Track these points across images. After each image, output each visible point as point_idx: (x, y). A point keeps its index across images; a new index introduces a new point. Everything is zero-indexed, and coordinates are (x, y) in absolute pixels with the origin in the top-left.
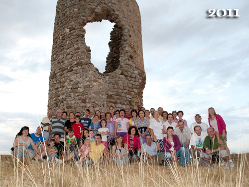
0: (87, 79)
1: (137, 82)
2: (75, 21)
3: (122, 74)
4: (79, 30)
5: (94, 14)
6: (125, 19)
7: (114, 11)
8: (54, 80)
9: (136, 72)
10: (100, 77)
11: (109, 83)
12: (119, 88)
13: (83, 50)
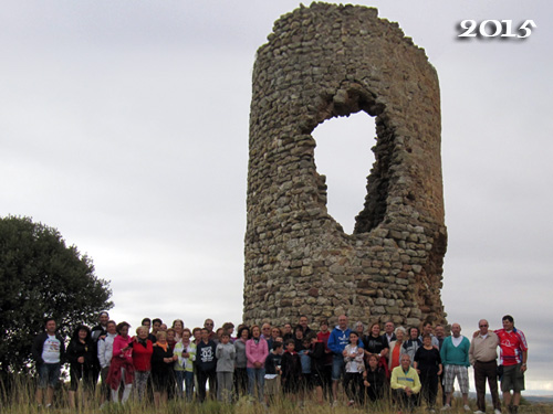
0: (319, 249)
1: (422, 249)
2: (294, 122)
3: (388, 237)
4: (301, 143)
5: (332, 104)
6: (398, 112)
7: (375, 96)
8: (255, 245)
9: (420, 229)
10: (345, 243)
11: (363, 257)
12: (382, 267)
13: (311, 188)
